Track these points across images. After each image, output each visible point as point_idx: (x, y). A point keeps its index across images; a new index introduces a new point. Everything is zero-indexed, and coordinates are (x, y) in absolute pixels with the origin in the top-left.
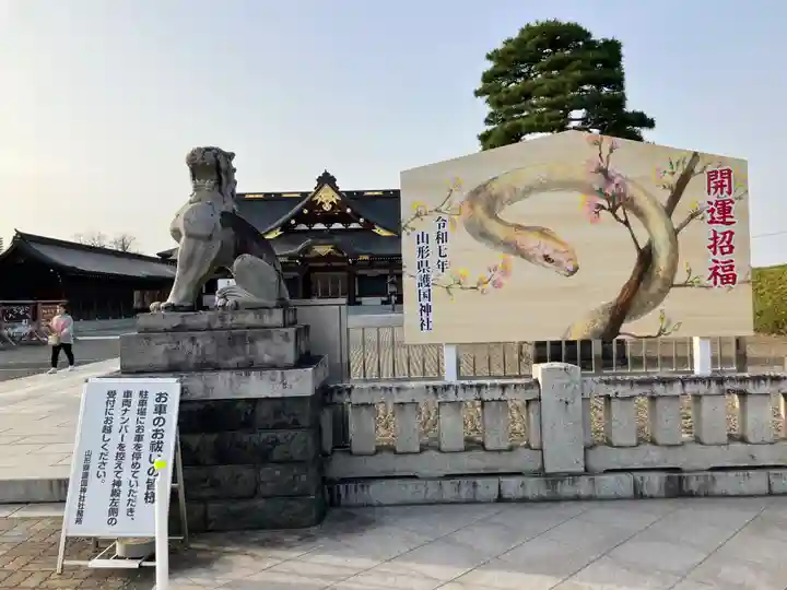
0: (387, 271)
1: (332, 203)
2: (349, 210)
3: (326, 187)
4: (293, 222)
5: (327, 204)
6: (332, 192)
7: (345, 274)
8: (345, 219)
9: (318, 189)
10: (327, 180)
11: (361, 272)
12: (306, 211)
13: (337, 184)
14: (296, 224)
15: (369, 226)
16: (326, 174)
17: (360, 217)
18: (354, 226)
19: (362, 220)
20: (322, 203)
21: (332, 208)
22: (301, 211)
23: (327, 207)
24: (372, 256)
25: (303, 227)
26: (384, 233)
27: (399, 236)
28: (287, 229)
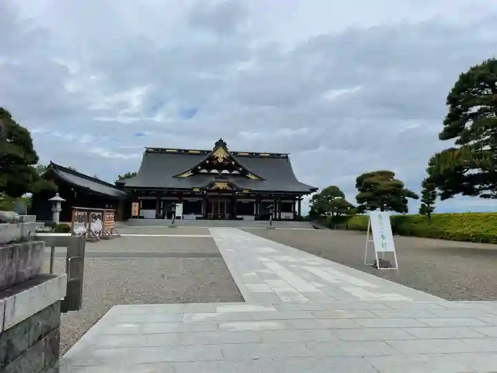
0: (255, 200)
1: (224, 158)
2: (233, 163)
3: (221, 148)
4: (200, 168)
5: (220, 158)
6: (224, 152)
7: (229, 201)
8: (230, 168)
9: (216, 149)
10: (221, 144)
11: (239, 200)
12: (208, 162)
13: (227, 147)
15: (244, 174)
16: (221, 141)
17: (241, 167)
18: (234, 172)
19: (241, 169)
20: (217, 158)
21: (224, 161)
22: (205, 161)
23: (220, 160)
24: (250, 190)
25: (205, 171)
26: (253, 177)
27: (262, 180)
28: (195, 172)
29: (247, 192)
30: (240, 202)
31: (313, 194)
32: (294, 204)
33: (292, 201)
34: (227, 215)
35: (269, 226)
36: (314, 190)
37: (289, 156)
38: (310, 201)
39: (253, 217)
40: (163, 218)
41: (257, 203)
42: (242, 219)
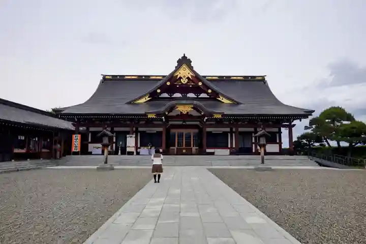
0: (228, 130)
1: (188, 78)
2: (200, 84)
3: (184, 66)
4: (159, 91)
5: (184, 79)
6: (188, 71)
7: (196, 131)
8: (197, 90)
9: (177, 68)
10: (184, 61)
11: (209, 130)
12: (168, 83)
13: (192, 64)
14: (161, 93)
15: (214, 96)
16: (184, 57)
17: (209, 88)
18: (203, 95)
19: (210, 91)
20: (180, 78)
21: (188, 82)
22: (165, 83)
23: (184, 81)
24: (223, 115)
25: (165, 95)
26: (225, 101)
27: (238, 104)
28: (154, 96)
29: (220, 116)
30: (210, 132)
31: (310, 118)
32: (280, 133)
33: (276, 130)
34: (194, 149)
35: (261, 166)
36: (310, 112)
37: (266, 79)
38: (306, 128)
39: (227, 152)
40: (116, 153)
41: (231, 132)
42: (213, 154)
